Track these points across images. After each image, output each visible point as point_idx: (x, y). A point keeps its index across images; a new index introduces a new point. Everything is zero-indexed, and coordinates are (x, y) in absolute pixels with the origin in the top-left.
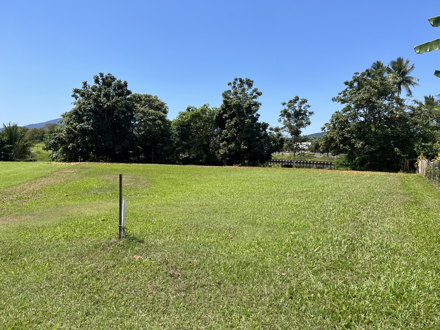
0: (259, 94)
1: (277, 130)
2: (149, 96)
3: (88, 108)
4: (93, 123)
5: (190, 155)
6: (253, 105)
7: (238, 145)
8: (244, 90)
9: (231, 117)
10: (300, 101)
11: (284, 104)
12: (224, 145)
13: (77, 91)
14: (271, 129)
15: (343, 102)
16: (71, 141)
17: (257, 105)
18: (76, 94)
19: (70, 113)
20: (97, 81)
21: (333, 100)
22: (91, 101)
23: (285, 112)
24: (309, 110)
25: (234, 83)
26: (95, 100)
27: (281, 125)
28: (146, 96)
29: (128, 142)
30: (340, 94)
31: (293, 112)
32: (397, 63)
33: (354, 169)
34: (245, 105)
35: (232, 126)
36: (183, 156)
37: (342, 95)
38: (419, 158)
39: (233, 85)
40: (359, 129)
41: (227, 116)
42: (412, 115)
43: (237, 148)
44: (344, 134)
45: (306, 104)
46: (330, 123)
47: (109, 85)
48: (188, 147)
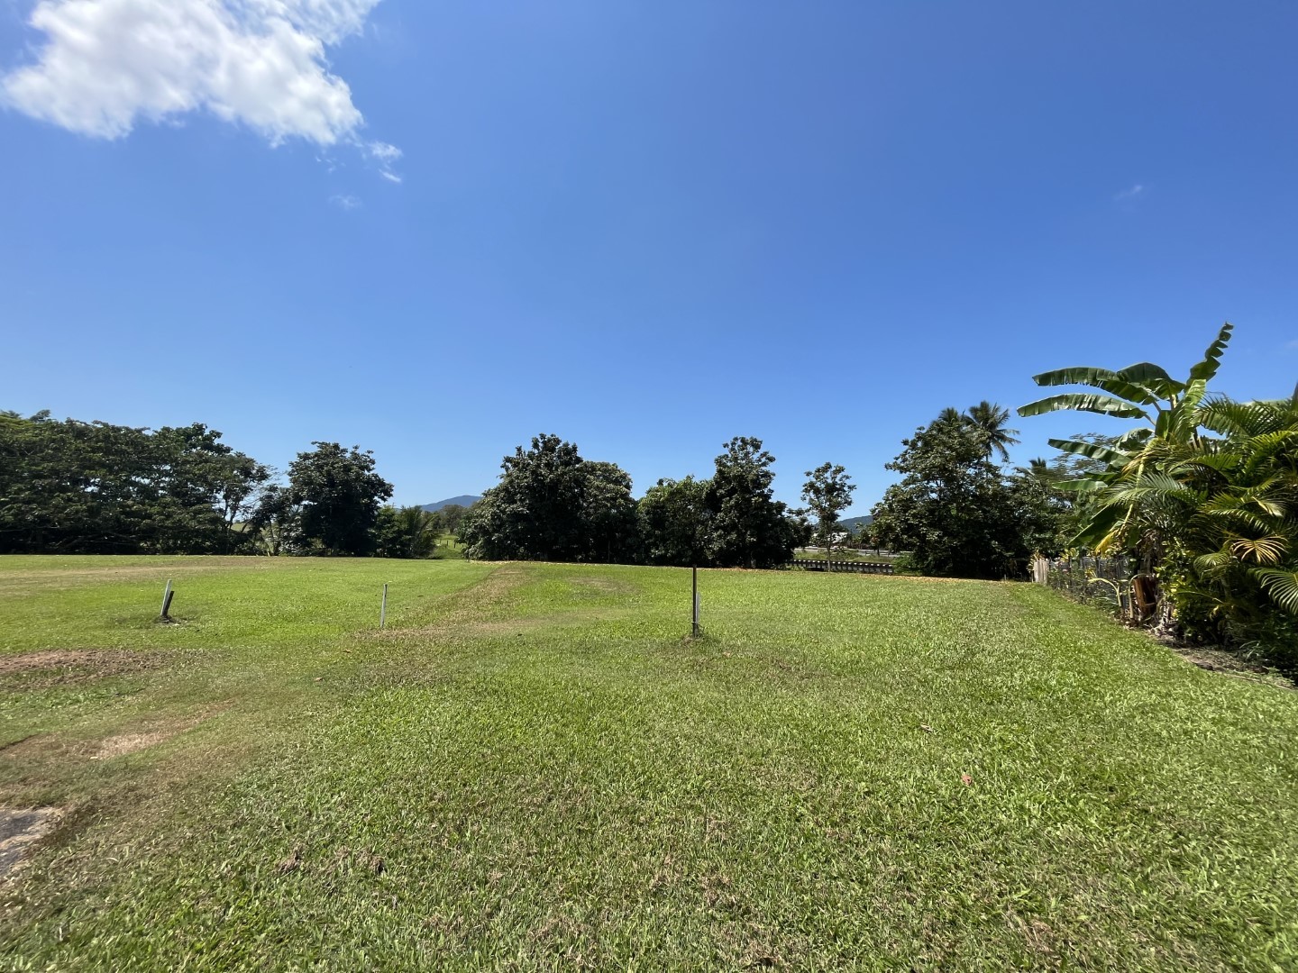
0: (771, 460)
1: (799, 513)
2: (607, 465)
3: (524, 483)
4: (529, 504)
5: (667, 551)
6: (762, 476)
7: (741, 536)
8: (747, 454)
9: (730, 493)
10: (833, 469)
11: (808, 474)
12: (719, 536)
13: (508, 460)
14: (790, 512)
15: (903, 470)
16: (498, 529)
17: (767, 475)
18: (507, 464)
19: (496, 490)
20: (536, 446)
21: (887, 467)
22: (528, 474)
23: (812, 485)
24: (848, 482)
25: (733, 444)
26: (533, 472)
27: (805, 506)
28: (602, 465)
29: (576, 531)
30: (897, 459)
31: (823, 486)
32: (981, 411)
33: (927, 573)
34: (750, 477)
35: (731, 507)
36: (655, 552)
37: (900, 460)
38: (1034, 558)
39: (730, 447)
40: (932, 512)
41: (723, 492)
42: (1015, 491)
43: (741, 541)
44: (908, 520)
45: (842, 473)
46: (883, 502)
47: (553, 450)
48: (663, 539)
